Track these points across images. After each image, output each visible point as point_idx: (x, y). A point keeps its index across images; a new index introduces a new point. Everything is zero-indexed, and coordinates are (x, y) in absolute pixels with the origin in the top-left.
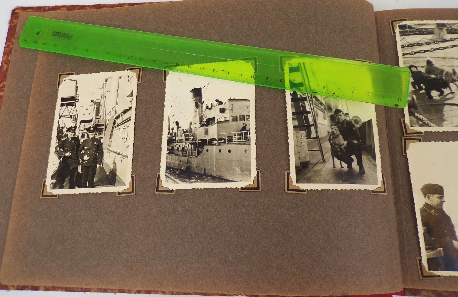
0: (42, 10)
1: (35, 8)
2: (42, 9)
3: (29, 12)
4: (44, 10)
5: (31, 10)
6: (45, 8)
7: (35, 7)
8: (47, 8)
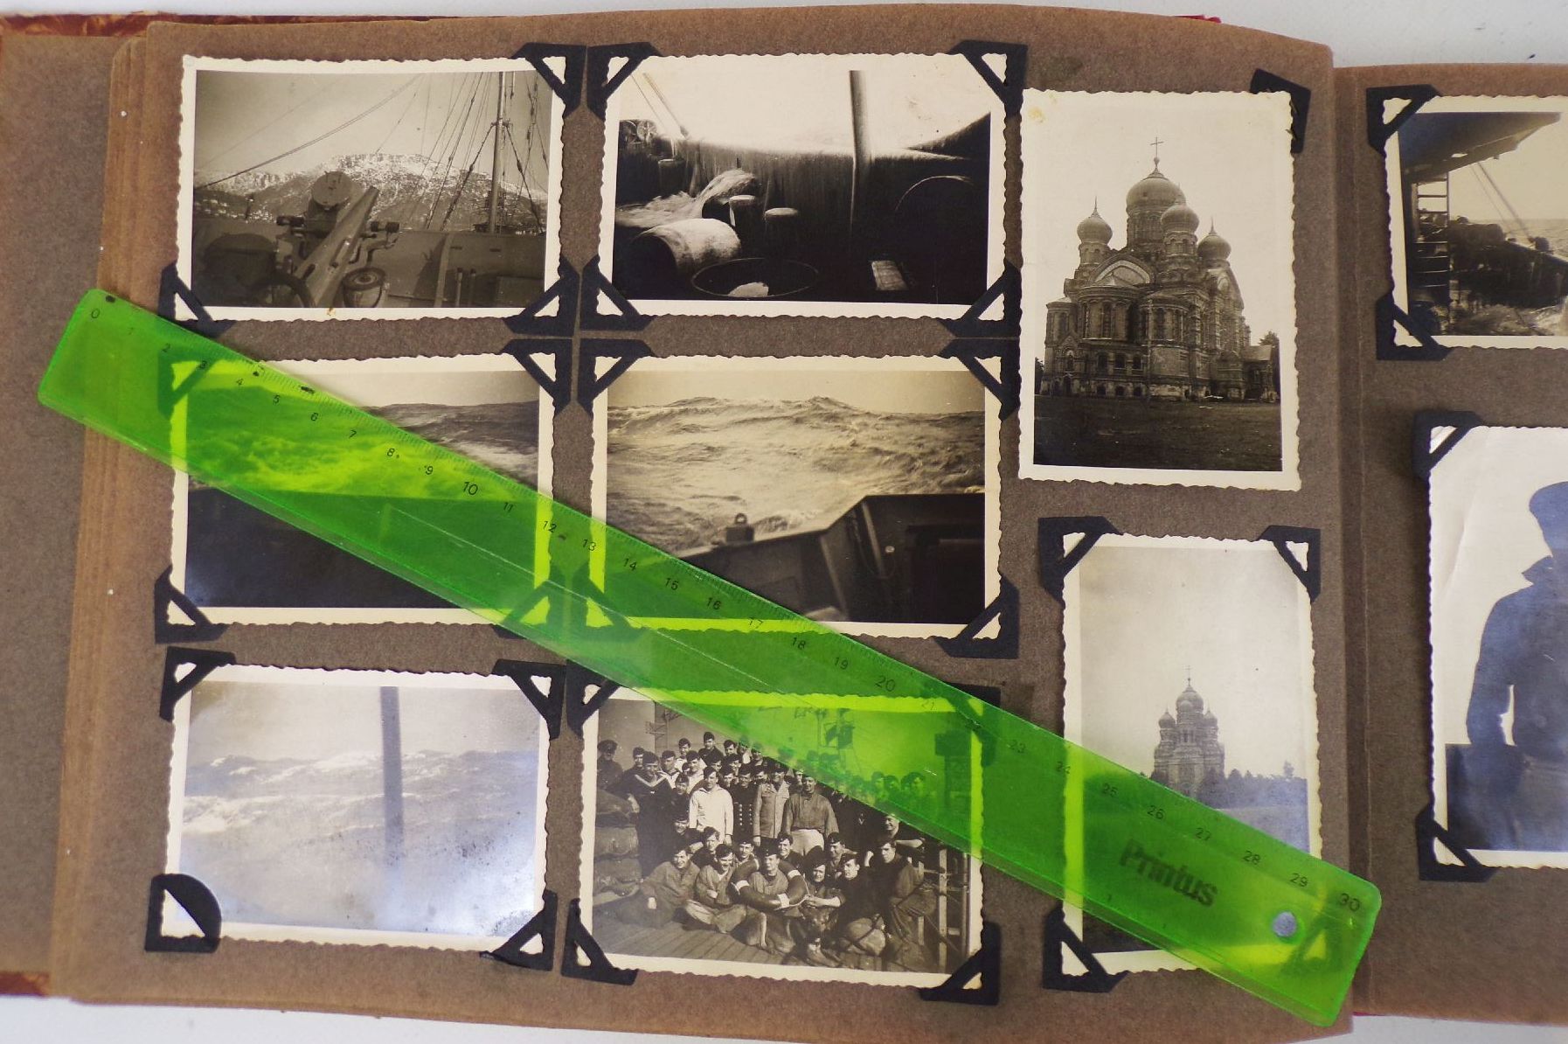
0: (85, 30)
1: (57, 20)
2: (86, 25)
3: (37, 33)
4: (92, 30)
5: (44, 28)
6: (95, 20)
7: (58, 17)
8: (102, 22)
